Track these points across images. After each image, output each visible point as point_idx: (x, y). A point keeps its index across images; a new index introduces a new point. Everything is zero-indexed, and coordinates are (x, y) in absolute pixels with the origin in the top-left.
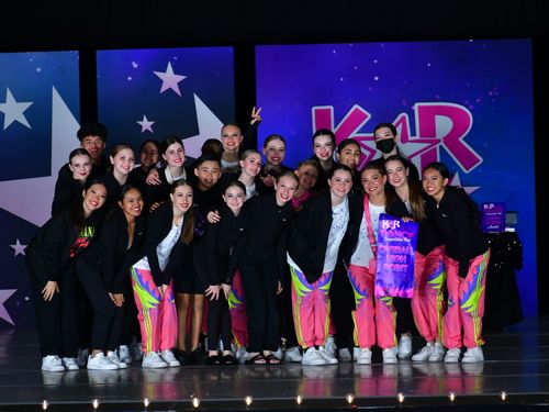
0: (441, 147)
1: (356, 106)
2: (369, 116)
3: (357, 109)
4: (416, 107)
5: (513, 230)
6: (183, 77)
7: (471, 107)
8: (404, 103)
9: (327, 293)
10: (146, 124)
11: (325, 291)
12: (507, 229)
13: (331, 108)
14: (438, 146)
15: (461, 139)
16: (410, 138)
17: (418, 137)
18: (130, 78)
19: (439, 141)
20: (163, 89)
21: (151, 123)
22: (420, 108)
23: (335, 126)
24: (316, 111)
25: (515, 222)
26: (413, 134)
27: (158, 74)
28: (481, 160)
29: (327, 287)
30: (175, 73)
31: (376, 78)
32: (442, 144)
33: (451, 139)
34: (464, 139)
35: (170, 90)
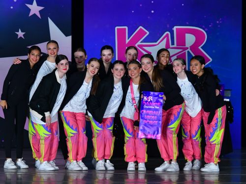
0: (188, 52)
1: (141, 27)
2: (148, 33)
3: (141, 29)
4: (175, 28)
5: (228, 100)
6: (42, 8)
7: (206, 29)
8: (168, 26)
9: (112, 131)
10: (20, 34)
11: (111, 130)
12: (225, 100)
13: (126, 28)
14: (186, 51)
15: (200, 48)
16: (171, 46)
17: (175, 46)
18: (12, 8)
19: (187, 48)
20: (30, 15)
21: (24, 33)
22: (177, 29)
23: (128, 38)
24: (118, 29)
25: (230, 96)
26: (173, 44)
27: (28, 5)
28: (211, 60)
29: (111, 128)
30: (38, 5)
31: (153, 12)
32: (189, 50)
33: (194, 47)
34: (202, 48)
35: (35, 15)
